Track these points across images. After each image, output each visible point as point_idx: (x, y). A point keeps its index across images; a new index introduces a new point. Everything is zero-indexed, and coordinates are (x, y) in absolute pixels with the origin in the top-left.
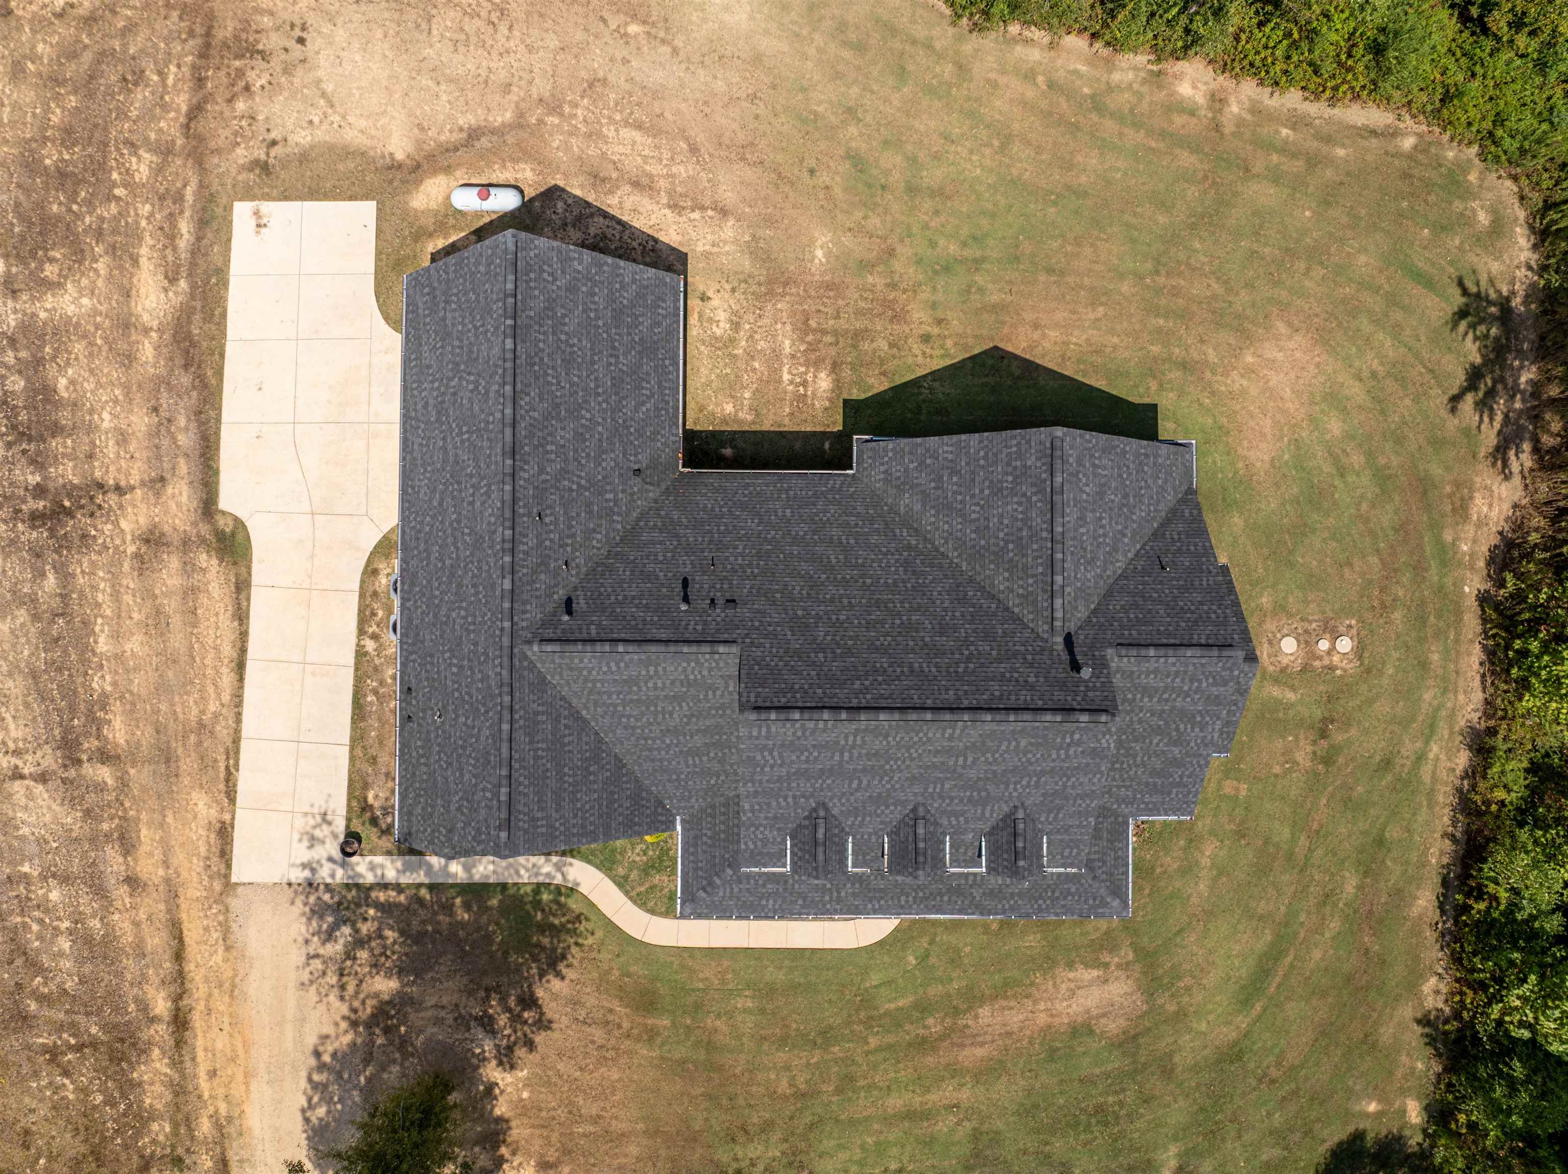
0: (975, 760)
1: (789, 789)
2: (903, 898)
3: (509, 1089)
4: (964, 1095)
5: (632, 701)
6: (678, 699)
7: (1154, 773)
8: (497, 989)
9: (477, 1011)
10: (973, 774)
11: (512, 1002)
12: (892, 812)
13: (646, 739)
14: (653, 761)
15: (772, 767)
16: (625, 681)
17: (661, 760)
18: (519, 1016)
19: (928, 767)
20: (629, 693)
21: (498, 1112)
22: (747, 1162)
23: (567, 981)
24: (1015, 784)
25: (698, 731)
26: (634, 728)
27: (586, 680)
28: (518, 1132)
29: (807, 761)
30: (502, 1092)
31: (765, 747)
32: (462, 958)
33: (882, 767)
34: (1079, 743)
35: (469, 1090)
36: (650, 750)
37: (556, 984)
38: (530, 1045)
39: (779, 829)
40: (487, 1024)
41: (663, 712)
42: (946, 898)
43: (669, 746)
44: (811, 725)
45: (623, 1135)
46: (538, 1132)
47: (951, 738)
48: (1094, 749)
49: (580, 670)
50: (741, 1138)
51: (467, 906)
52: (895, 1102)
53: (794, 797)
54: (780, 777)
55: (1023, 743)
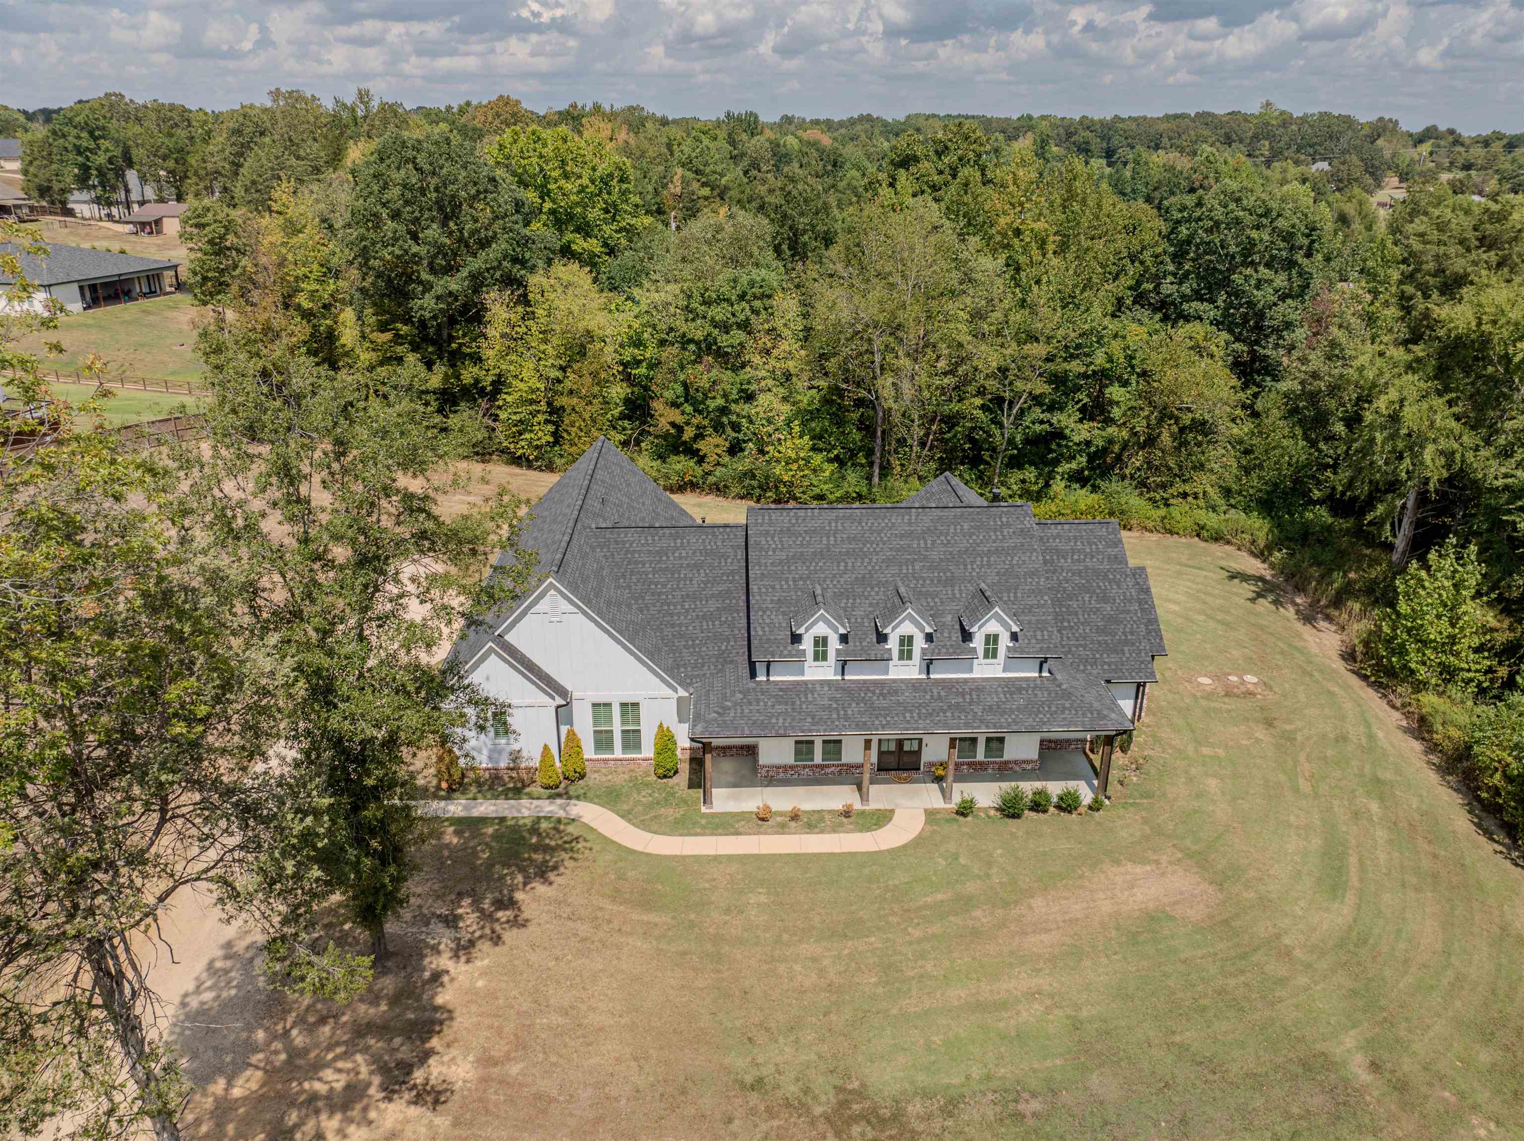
0: (934, 542)
1: (790, 572)
2: (908, 715)
3: (461, 978)
4: (1043, 982)
5: (661, 569)
6: (697, 567)
7: (1100, 631)
8: (472, 893)
9: (444, 911)
10: (934, 555)
11: (486, 905)
12: (877, 593)
13: (668, 605)
14: (673, 626)
15: (774, 551)
16: (658, 552)
17: (680, 625)
18: (490, 915)
19: (898, 550)
20: (660, 562)
21: (439, 1000)
22: (771, 1068)
23: (555, 886)
24: (972, 563)
25: (713, 596)
26: (660, 594)
27: (627, 552)
28: (462, 1022)
29: (802, 545)
30: (452, 980)
31: (768, 532)
32: (439, 870)
33: (861, 549)
34: (1008, 525)
35: (410, 976)
36: (672, 615)
37: (541, 888)
38: (496, 940)
39: (784, 613)
40: (451, 921)
41: (685, 579)
42: (949, 714)
43: (687, 611)
44: (802, 513)
45: (601, 1029)
46: (487, 1021)
47: (910, 523)
48: (1022, 530)
49: (624, 543)
50: (761, 1038)
51: (457, 833)
52: (957, 994)
53: (794, 580)
54: (781, 561)
55: (966, 526)
